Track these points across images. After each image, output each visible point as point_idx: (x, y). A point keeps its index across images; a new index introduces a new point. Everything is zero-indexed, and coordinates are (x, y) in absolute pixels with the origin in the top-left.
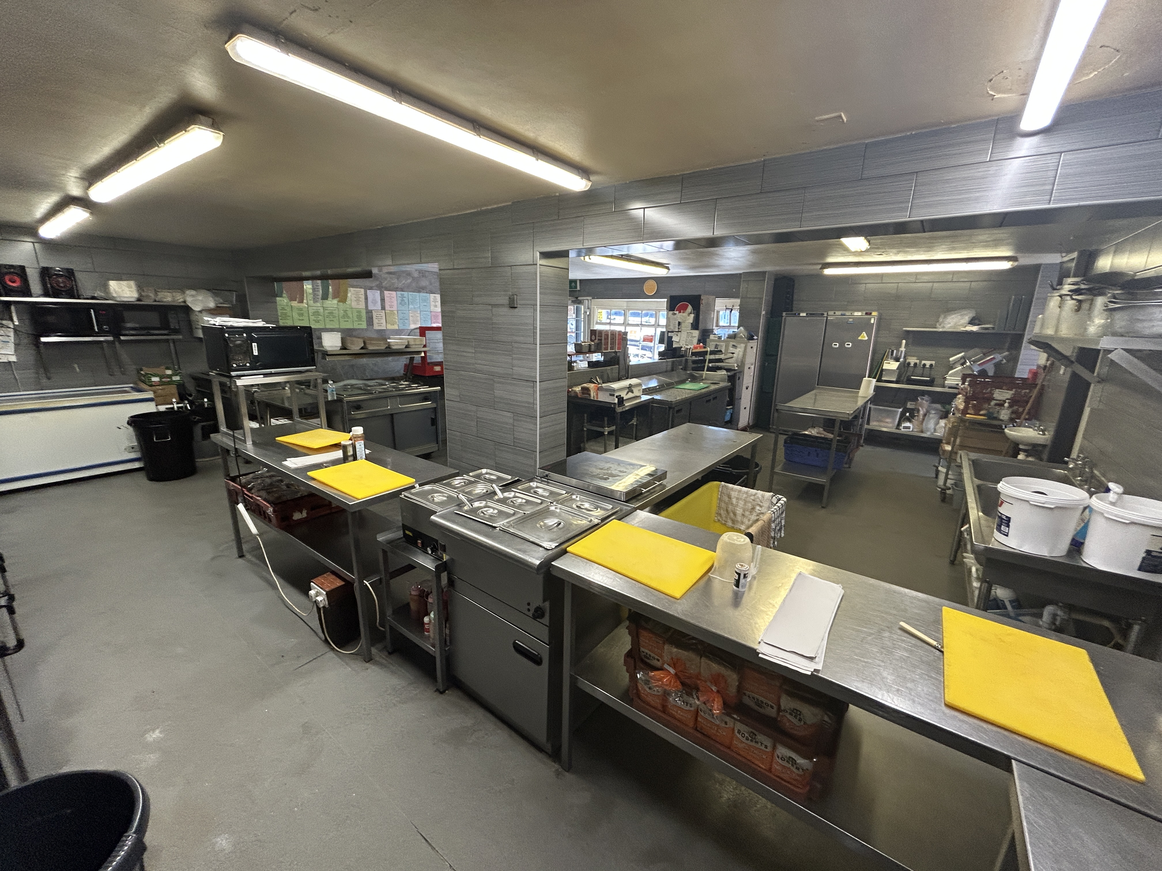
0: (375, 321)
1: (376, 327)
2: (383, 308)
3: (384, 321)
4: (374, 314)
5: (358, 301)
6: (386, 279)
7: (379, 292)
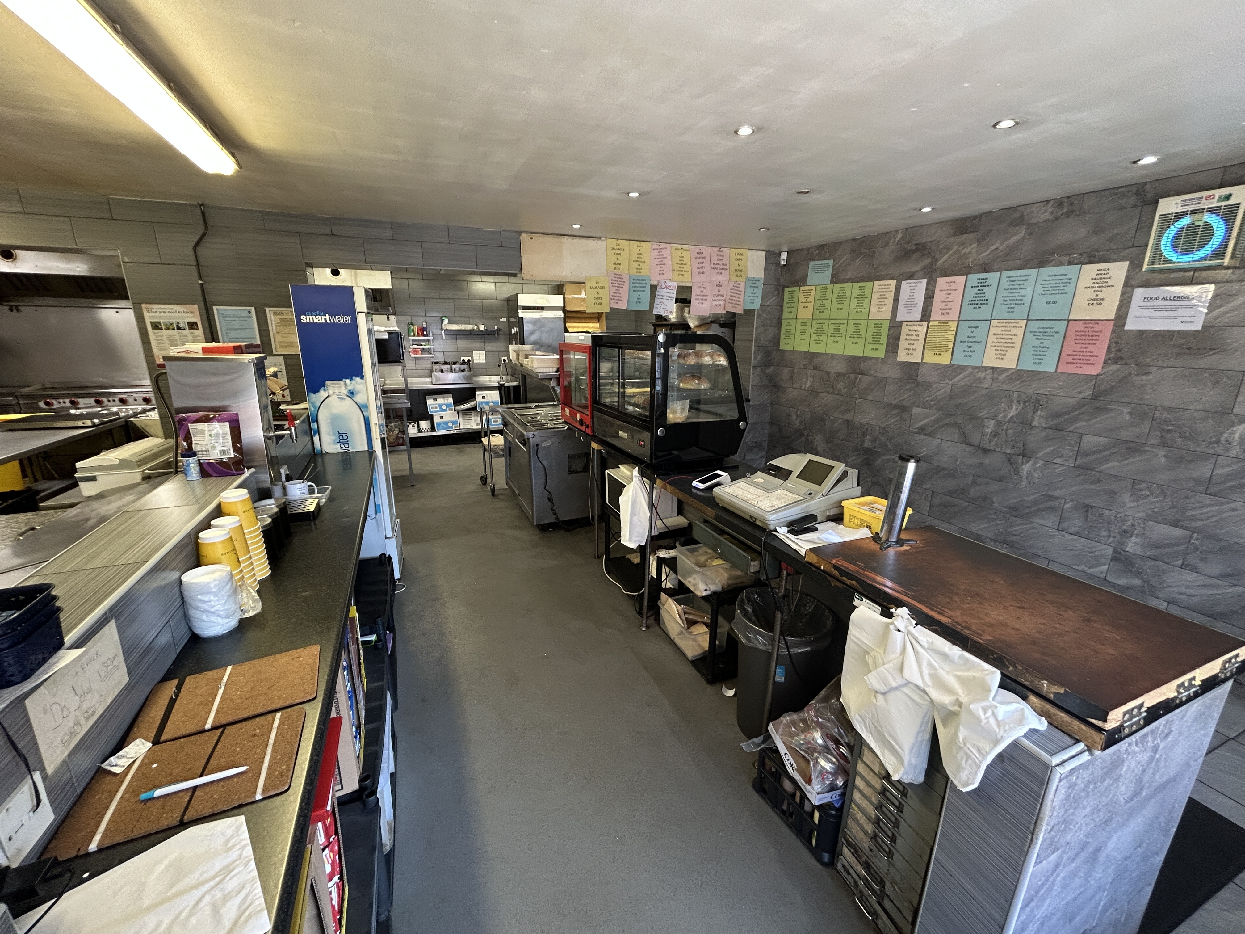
0: (903, 344)
1: (902, 356)
2: (926, 316)
3: (919, 346)
4: (905, 330)
5: (881, 304)
6: (948, 249)
7: (925, 281)
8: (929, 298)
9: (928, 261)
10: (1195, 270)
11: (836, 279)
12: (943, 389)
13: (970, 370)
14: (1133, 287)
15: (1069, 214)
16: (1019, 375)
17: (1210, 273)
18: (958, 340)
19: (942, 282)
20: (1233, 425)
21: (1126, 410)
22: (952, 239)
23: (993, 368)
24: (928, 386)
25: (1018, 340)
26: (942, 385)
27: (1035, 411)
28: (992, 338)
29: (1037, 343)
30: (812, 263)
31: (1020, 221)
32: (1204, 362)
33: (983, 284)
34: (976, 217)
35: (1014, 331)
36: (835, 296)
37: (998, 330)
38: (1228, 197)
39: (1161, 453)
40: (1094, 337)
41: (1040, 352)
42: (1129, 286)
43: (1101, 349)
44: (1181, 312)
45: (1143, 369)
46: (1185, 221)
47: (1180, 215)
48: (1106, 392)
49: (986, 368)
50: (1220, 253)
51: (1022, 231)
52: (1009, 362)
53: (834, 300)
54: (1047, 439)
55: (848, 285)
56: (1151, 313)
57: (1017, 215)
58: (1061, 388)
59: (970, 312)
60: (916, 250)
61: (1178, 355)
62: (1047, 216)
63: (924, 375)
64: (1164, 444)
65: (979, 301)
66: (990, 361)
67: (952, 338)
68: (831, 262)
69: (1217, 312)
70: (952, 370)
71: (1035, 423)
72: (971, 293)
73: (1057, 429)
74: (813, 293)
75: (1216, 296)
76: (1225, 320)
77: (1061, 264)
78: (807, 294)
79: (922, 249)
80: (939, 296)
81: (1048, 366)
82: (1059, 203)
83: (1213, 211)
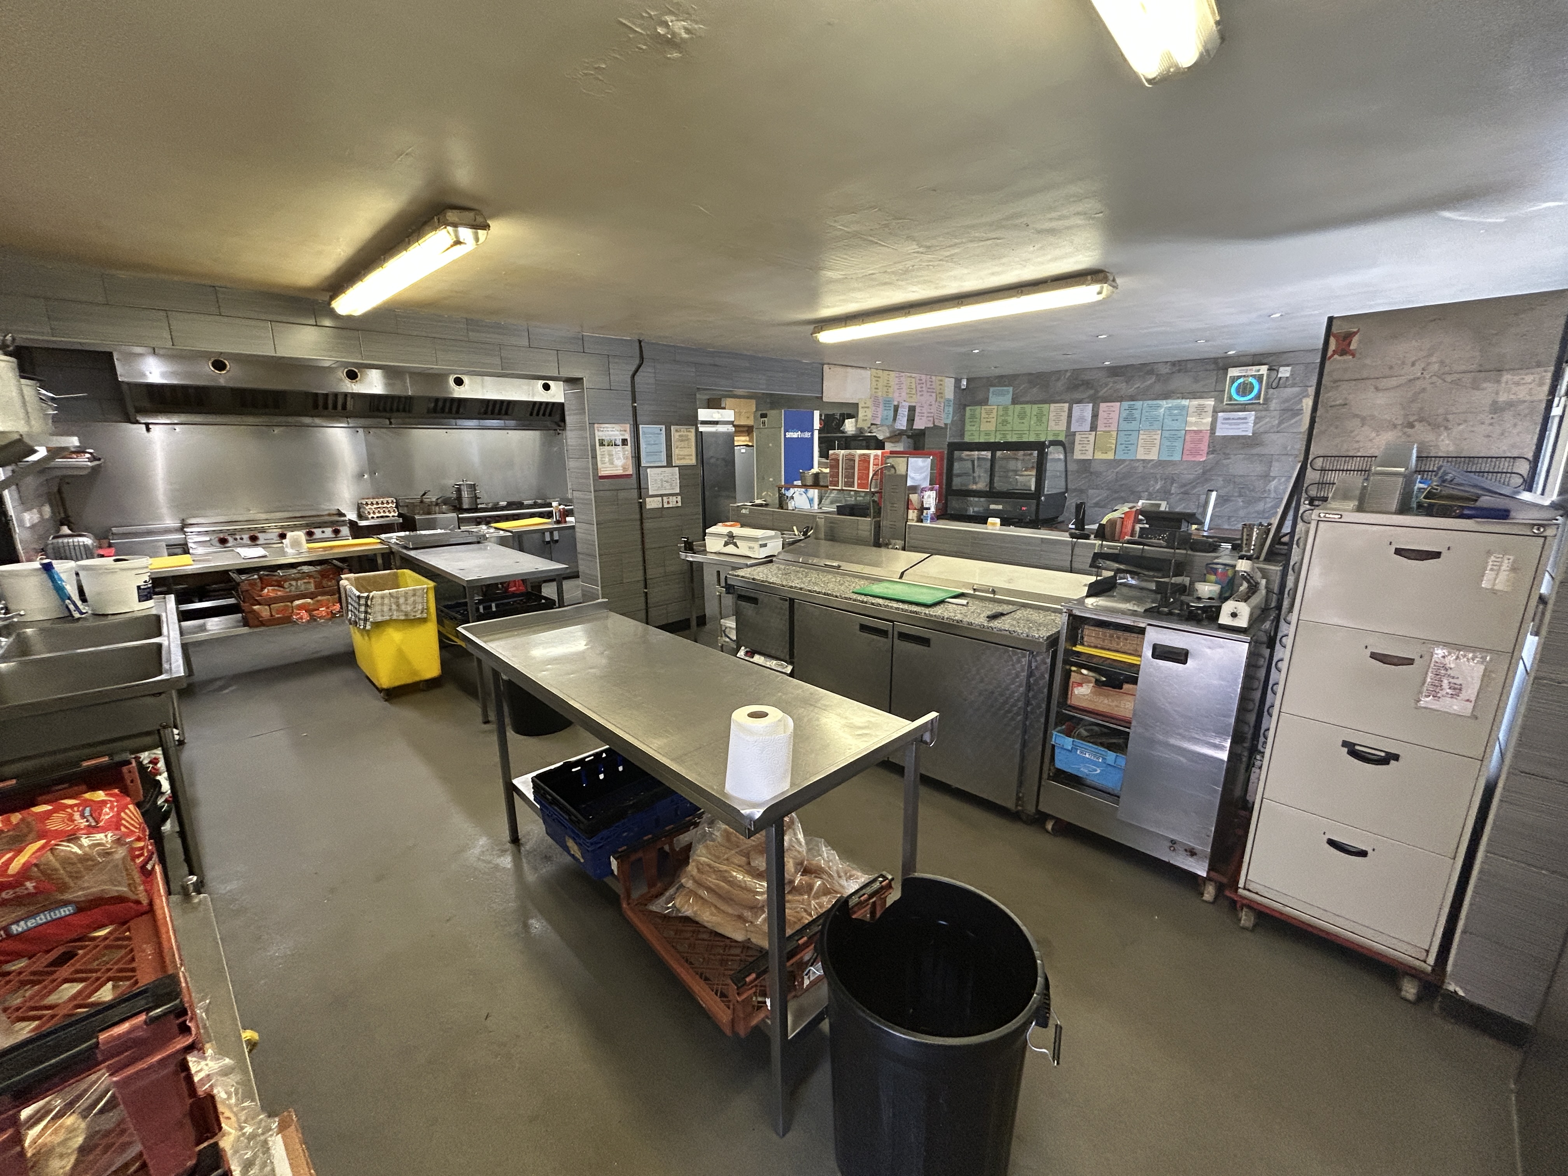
0: (1077, 447)
1: (1077, 456)
2: (1093, 428)
3: (1090, 448)
4: (1078, 438)
5: (1057, 421)
6: (1107, 385)
7: (1091, 405)
8: (1095, 416)
9: (1092, 392)
10: (1247, 404)
11: (1014, 402)
12: (1110, 476)
13: (1127, 463)
14: (1217, 412)
15: (1179, 371)
16: (1160, 463)
17: (1254, 406)
18: (1119, 443)
19: (1103, 406)
20: (1270, 482)
21: (1220, 479)
22: (1109, 379)
23: (1143, 460)
24: (1098, 474)
25: (1157, 442)
26: (1109, 472)
27: (1172, 484)
28: (1141, 442)
29: (1169, 444)
30: (992, 389)
31: (1151, 372)
32: (1255, 451)
33: (1131, 408)
34: (1122, 367)
35: (1155, 437)
36: (1016, 414)
37: (1145, 437)
38: (1259, 371)
39: (1240, 500)
40: (1200, 441)
41: (1171, 449)
42: (1215, 411)
43: (1204, 446)
44: (1241, 426)
45: (1227, 456)
46: (1241, 380)
47: (1239, 377)
48: (1210, 470)
49: (1138, 460)
50: (1258, 397)
51: (1154, 378)
52: (1153, 456)
53: (1016, 416)
54: (1181, 500)
55: (1028, 407)
56: (1227, 426)
57: (1149, 368)
58: (1185, 469)
59: (1124, 426)
60: (1083, 384)
61: (1243, 448)
62: (1167, 370)
63: (1095, 467)
64: (1240, 496)
65: (1129, 419)
66: (1141, 455)
67: (1114, 442)
68: (1011, 389)
69: (1258, 426)
70: (1116, 462)
71: (1173, 491)
72: (1124, 414)
73: (1186, 493)
74: (995, 411)
75: (1256, 418)
76: (1261, 430)
77: (1178, 398)
78: (989, 413)
79: (1087, 384)
80: (1102, 415)
81: (1177, 457)
82: (1173, 364)
83: (1254, 376)
